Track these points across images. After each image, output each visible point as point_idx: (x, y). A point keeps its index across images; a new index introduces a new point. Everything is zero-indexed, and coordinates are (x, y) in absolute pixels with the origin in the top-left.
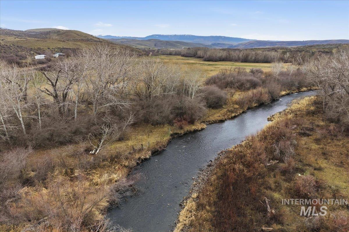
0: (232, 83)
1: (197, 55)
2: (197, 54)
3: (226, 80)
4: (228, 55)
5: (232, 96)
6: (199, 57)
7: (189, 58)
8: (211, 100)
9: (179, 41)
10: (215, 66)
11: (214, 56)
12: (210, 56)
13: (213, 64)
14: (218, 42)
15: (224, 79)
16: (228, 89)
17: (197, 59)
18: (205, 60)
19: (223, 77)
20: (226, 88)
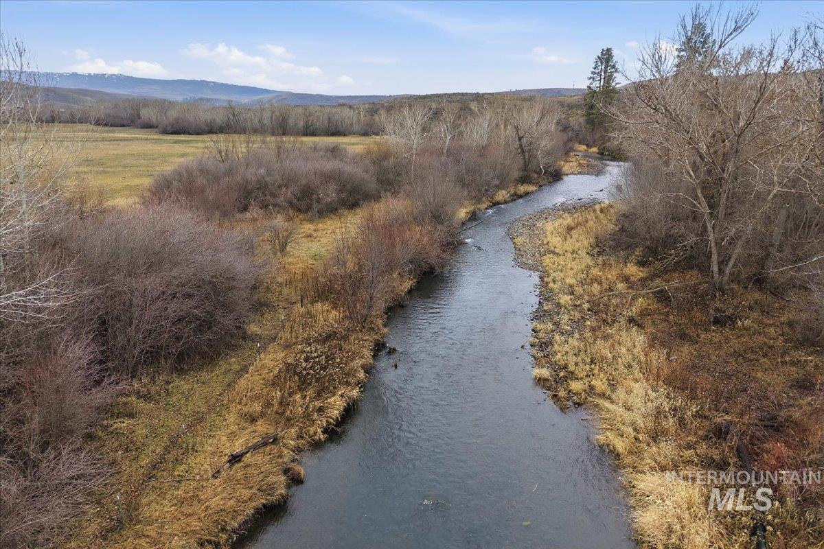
0: (262, 186)
1: (139, 121)
2: (140, 118)
3: (239, 178)
4: (232, 118)
5: (283, 248)
6: (148, 126)
7: (115, 128)
8: (148, 315)
9: (87, 91)
10: (196, 145)
11: (191, 119)
12: (177, 120)
13: (191, 141)
14: (201, 96)
15: (230, 172)
16: (255, 212)
17: (139, 131)
18: (165, 132)
19: (223, 167)
20: (245, 209)
